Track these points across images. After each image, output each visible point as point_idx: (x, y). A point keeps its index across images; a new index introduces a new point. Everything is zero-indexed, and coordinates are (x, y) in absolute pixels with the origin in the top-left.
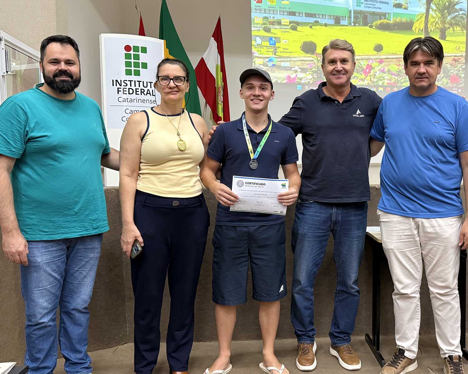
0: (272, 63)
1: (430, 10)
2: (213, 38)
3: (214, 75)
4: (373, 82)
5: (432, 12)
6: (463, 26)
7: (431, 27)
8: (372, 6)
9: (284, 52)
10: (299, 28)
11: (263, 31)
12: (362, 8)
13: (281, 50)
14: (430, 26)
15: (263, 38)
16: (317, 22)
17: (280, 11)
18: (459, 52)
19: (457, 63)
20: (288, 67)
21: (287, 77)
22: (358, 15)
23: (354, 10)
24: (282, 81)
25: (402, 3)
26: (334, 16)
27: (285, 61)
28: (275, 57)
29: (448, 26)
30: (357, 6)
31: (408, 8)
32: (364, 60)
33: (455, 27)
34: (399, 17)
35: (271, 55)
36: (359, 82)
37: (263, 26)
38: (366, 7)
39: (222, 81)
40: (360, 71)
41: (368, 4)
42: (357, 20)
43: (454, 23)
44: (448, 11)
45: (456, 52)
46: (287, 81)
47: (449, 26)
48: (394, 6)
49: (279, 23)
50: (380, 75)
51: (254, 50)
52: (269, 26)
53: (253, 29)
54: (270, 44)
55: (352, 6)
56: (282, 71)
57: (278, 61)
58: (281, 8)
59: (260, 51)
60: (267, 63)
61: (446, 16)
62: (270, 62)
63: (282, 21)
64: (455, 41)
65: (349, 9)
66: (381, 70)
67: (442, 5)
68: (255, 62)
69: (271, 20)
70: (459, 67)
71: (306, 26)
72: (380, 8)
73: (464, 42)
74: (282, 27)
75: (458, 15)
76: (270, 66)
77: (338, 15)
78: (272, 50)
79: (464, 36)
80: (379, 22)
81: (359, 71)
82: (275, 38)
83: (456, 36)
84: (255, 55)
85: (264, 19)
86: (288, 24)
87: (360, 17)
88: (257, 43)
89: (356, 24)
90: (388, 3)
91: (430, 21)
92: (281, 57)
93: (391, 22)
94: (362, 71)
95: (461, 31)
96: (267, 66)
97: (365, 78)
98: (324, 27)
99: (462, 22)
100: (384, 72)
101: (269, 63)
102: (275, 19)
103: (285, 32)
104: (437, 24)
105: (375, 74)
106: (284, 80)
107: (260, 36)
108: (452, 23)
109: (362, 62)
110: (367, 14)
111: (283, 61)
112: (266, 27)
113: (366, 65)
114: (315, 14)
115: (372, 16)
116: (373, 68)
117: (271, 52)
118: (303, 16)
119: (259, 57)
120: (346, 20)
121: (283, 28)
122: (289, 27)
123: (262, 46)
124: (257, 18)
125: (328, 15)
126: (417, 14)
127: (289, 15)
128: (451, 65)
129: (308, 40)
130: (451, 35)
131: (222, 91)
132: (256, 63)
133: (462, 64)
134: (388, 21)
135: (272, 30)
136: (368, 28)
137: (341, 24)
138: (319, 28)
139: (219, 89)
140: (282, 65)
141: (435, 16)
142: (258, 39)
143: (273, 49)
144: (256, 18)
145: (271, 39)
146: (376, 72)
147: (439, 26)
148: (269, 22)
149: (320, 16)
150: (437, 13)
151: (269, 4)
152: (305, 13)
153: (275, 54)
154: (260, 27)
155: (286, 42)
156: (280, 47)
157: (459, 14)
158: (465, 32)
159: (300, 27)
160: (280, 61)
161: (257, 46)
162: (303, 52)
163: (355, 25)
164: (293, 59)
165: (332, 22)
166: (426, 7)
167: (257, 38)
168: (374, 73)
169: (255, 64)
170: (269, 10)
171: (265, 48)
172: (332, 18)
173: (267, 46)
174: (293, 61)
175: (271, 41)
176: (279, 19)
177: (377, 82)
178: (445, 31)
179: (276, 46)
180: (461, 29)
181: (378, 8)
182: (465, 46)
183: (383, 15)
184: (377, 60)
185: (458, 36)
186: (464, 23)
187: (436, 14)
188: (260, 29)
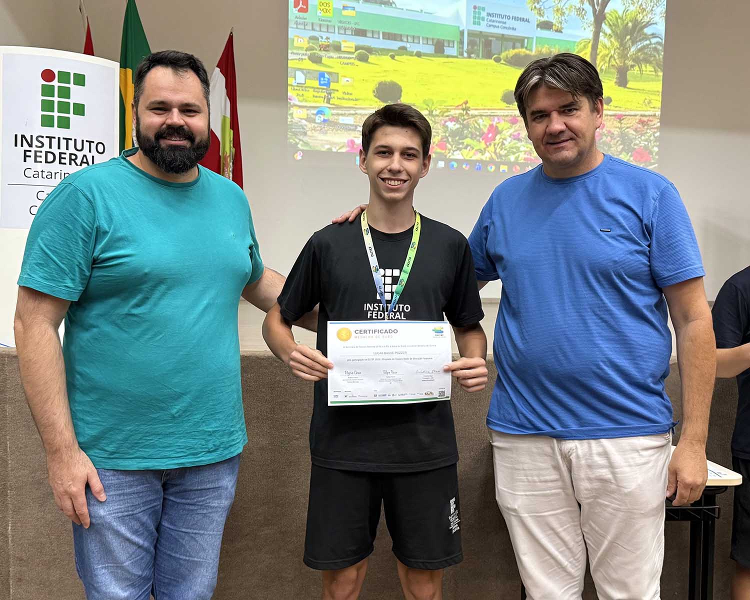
0: (322, 118)
1: (601, 34)
2: (218, 70)
3: (218, 134)
4: (500, 156)
5: (605, 38)
6: (658, 65)
7: (602, 63)
8: (500, 25)
9: (344, 99)
10: (372, 58)
11: (308, 60)
12: (483, 27)
13: (339, 94)
14: (600, 62)
15: (307, 73)
16: (403, 48)
17: (339, 28)
18: (649, 109)
19: (646, 127)
20: (350, 125)
21: (348, 142)
22: (476, 39)
23: (468, 30)
24: (339, 149)
25: (552, 21)
26: (433, 39)
27: (345, 114)
28: (329, 108)
29: (630, 63)
30: (474, 23)
31: (563, 31)
32: (484, 117)
33: (643, 66)
34: (546, 46)
35: (321, 103)
36: (475, 154)
37: (309, 53)
38: (490, 26)
39: (232, 145)
40: (477, 136)
41: (493, 21)
42: (472, 48)
43: (641, 58)
44: (631, 37)
45: (645, 108)
46: (348, 149)
47: (633, 63)
48: (538, 26)
49: (337, 48)
50: (512, 143)
51: (291, 93)
52: (319, 53)
53: (290, 56)
54: (320, 84)
55: (466, 24)
56: (339, 131)
57: (333, 115)
58: (341, 22)
59: (303, 94)
60: (312, 116)
61: (628, 46)
62: (319, 115)
63: (343, 44)
64: (644, 90)
65: (461, 29)
66: (514, 136)
67: (621, 27)
68: (292, 114)
69: (323, 42)
70: (648, 135)
71: (384, 55)
72: (514, 29)
73: (658, 92)
74: (343, 55)
75: (648, 45)
76: (319, 121)
77: (442, 38)
78: (323, 95)
79: (659, 81)
80: (512, 52)
81: (474, 136)
82: (329, 73)
83: (645, 81)
84: (292, 102)
85: (312, 41)
86: (354, 51)
87: (478, 42)
88: (298, 81)
89: (473, 55)
90: (527, 21)
91: (601, 55)
92: (338, 107)
93: (533, 53)
94: (481, 137)
95: (654, 73)
96: (314, 121)
97: (485, 149)
98: (416, 58)
99: (655, 56)
100: (519, 140)
101: (317, 118)
102: (331, 42)
103: (348, 64)
104: (612, 60)
105: (502, 142)
106: (343, 147)
107: (304, 69)
108: (638, 58)
109: (480, 121)
110: (490, 38)
111: (342, 115)
112: (315, 53)
113: (488, 126)
114: (401, 36)
115: (501, 42)
116: (500, 132)
117: (322, 97)
118: (379, 38)
119: (300, 107)
120: (454, 47)
121: (344, 58)
122: (354, 56)
123: (306, 87)
124: (298, 39)
125: (423, 38)
126: (578, 41)
127: (355, 35)
128: (636, 130)
129: (388, 79)
130: (636, 79)
131: (231, 164)
132: (294, 116)
133: (654, 130)
134: (528, 52)
135: (324, 60)
136: (492, 61)
137: (445, 53)
138: (408, 60)
139: (225, 158)
140: (341, 122)
141: (608, 44)
142: (298, 74)
143: (325, 94)
144: (296, 39)
145: (322, 75)
146: (505, 139)
147: (616, 63)
148: (320, 46)
149: (409, 38)
150: (613, 39)
151: (320, 15)
152: (383, 33)
153: (328, 102)
154: (303, 54)
155: (348, 81)
156: (337, 91)
157: (651, 44)
158: (661, 74)
159: (373, 56)
160: (338, 115)
161: (297, 86)
162: (378, 100)
163: (469, 57)
164: (359, 112)
165: (430, 49)
166: (594, 30)
167: (297, 72)
168: (501, 140)
169: (292, 118)
170: (320, 25)
171: (311, 90)
172: (430, 42)
173: (316, 87)
174: (360, 114)
175: (322, 79)
176: (337, 42)
177: (506, 156)
178: (627, 72)
179: (331, 88)
180: (653, 70)
181: (510, 28)
182: (660, 98)
183: (519, 41)
184: (506, 119)
185: (649, 81)
186: (660, 59)
187: (611, 42)
188: (303, 57)
